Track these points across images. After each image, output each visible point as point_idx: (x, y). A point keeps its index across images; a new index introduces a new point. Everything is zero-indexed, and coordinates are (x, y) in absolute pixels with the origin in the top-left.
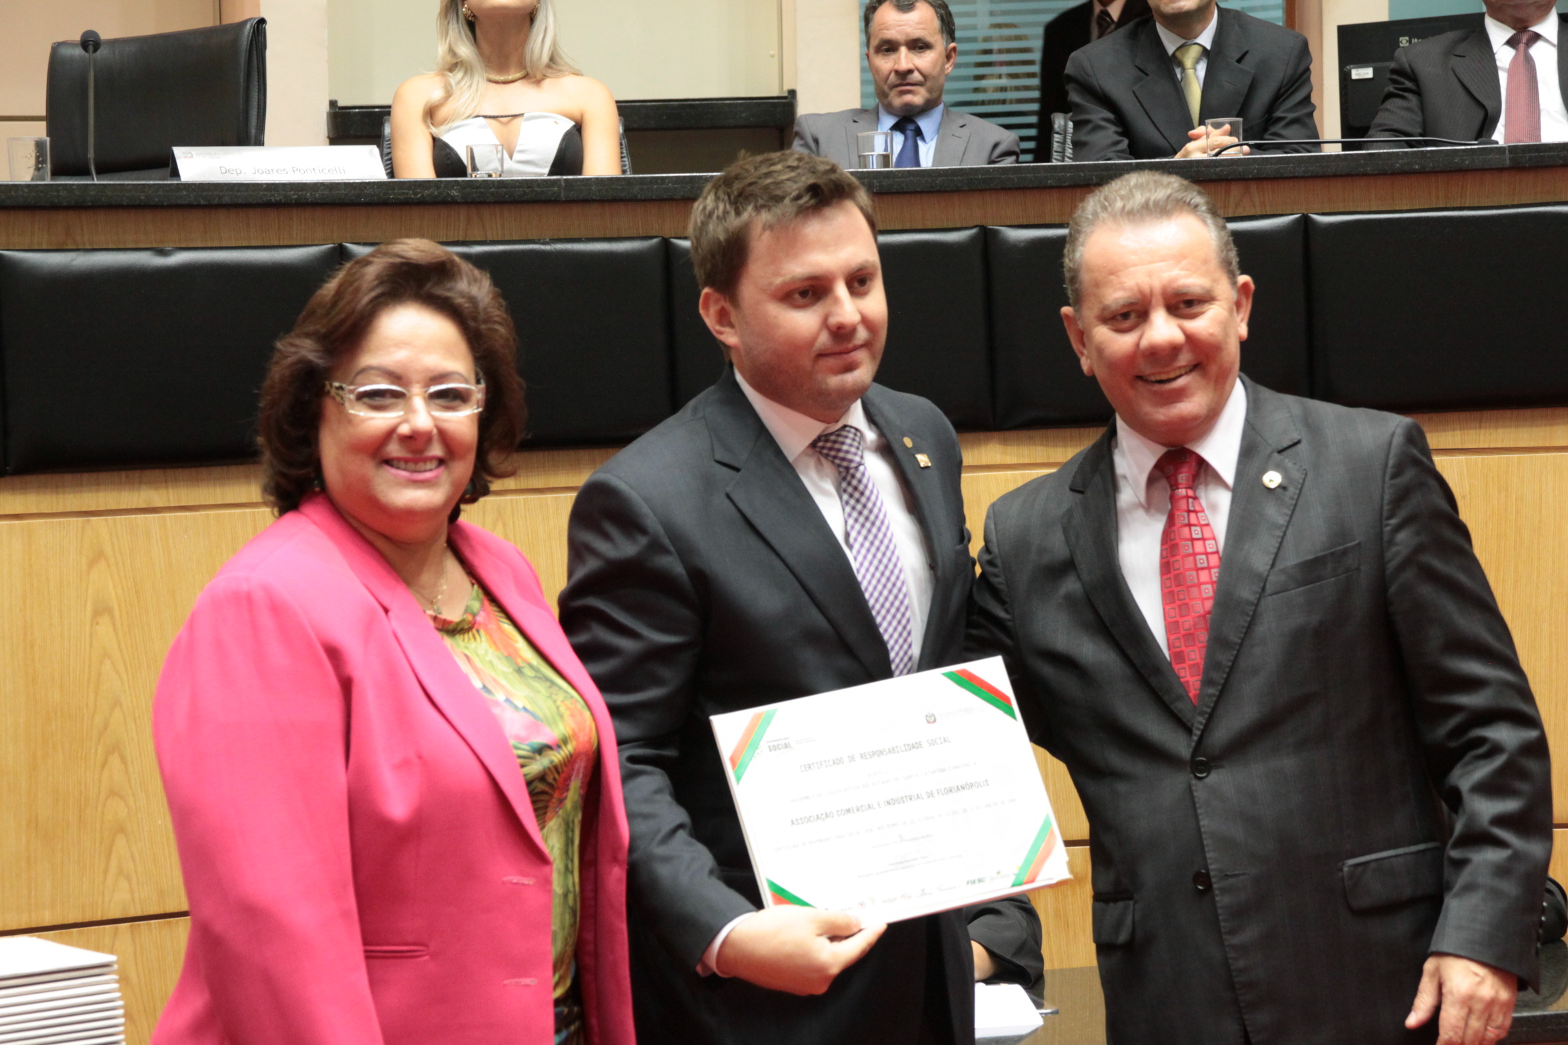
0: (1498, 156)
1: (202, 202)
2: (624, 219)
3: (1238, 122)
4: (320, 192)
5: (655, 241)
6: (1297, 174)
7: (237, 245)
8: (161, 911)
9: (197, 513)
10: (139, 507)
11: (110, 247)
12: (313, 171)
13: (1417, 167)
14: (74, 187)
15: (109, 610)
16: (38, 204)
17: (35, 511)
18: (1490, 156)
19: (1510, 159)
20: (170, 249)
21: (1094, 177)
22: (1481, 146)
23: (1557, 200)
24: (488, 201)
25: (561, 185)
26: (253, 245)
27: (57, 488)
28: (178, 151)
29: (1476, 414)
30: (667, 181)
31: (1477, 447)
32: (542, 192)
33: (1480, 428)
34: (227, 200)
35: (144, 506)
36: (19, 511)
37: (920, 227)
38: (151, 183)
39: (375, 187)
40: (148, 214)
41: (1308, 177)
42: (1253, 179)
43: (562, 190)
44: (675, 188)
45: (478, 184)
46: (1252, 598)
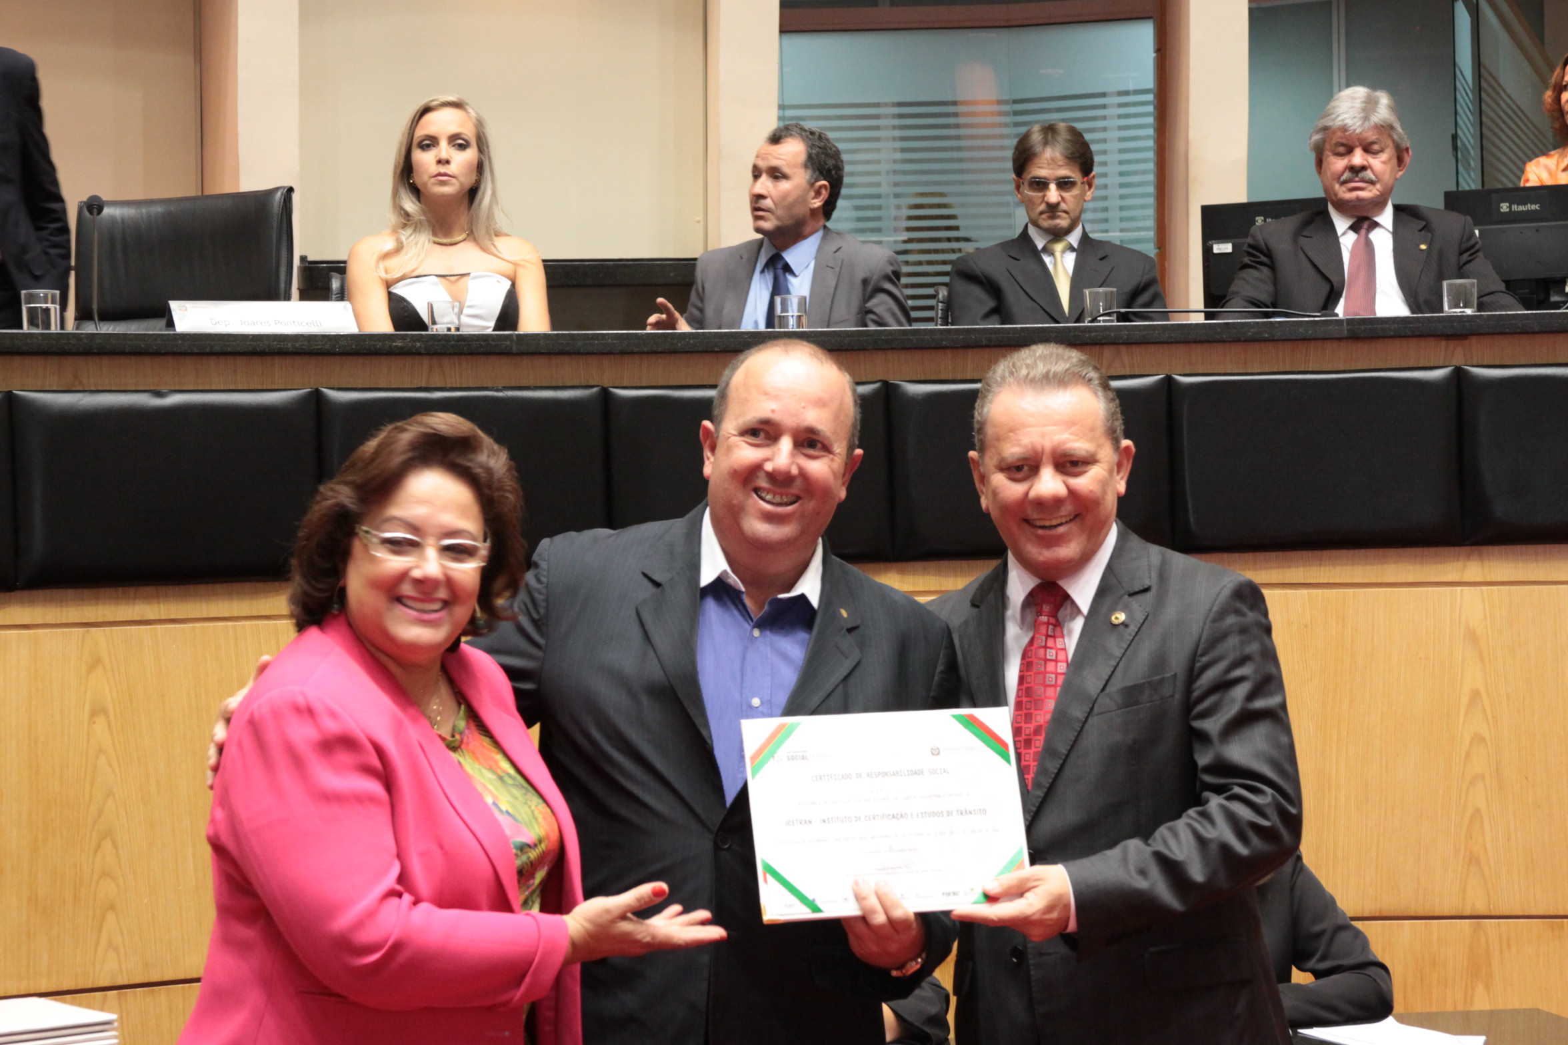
0: (1337, 328)
1: (196, 350)
2: (568, 369)
3: (1112, 292)
4: (299, 342)
5: (595, 390)
6: (1162, 340)
7: (225, 389)
8: (145, 980)
9: (185, 626)
10: (134, 619)
11: (113, 389)
12: (292, 323)
13: (1267, 336)
14: (86, 336)
15: (104, 711)
16: (49, 350)
17: (41, 622)
18: (1331, 327)
19: (1348, 330)
20: (165, 391)
21: (984, 340)
22: (1323, 319)
23: (1389, 366)
24: (448, 352)
26: (240, 388)
27: (61, 602)
28: (174, 305)
29: (1318, 553)
30: (607, 337)
31: (1317, 582)
32: (496, 345)
33: (1321, 565)
34: (217, 349)
35: (137, 619)
36: (27, 621)
38: (151, 332)
39: (349, 339)
40: (147, 361)
41: (1172, 343)
42: (1123, 344)
43: (514, 344)
44: (614, 344)
45: (440, 338)
46: (1081, 716)
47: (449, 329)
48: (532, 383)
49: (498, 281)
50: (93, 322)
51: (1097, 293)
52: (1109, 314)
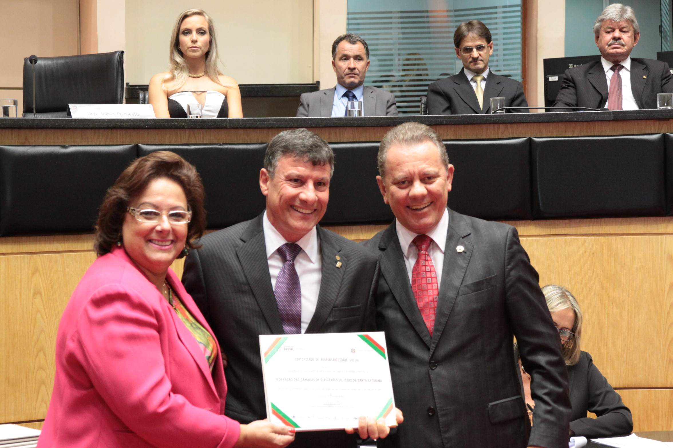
0: (608, 115)
1: (81, 127)
2: (252, 135)
3: (503, 99)
4: (129, 123)
6: (527, 121)
7: (95, 144)
9: (77, 253)
10: (53, 251)
11: (43, 144)
12: (125, 114)
13: (575, 119)
14: (29, 120)
15: (40, 293)
16: (14, 127)
17: (10, 252)
18: (605, 115)
19: (613, 117)
20: (68, 145)
21: (444, 121)
23: (632, 133)
24: (197, 127)
25: (227, 122)
26: (101, 144)
27: (20, 242)
28: (71, 106)
29: (598, 221)
30: (270, 120)
31: (599, 234)
32: (219, 124)
33: (600, 226)
34: (91, 126)
35: (55, 250)
36: (4, 252)
37: (373, 140)
38: (61, 118)
39: (152, 121)
40: (59, 131)
41: (531, 123)
42: (509, 123)
43: (228, 124)
44: (274, 124)
45: (193, 121)
46: (454, 296)
47: (197, 117)
48: (235, 142)
49: (219, 95)
50: (33, 114)
51: (497, 100)
52: (502, 110)
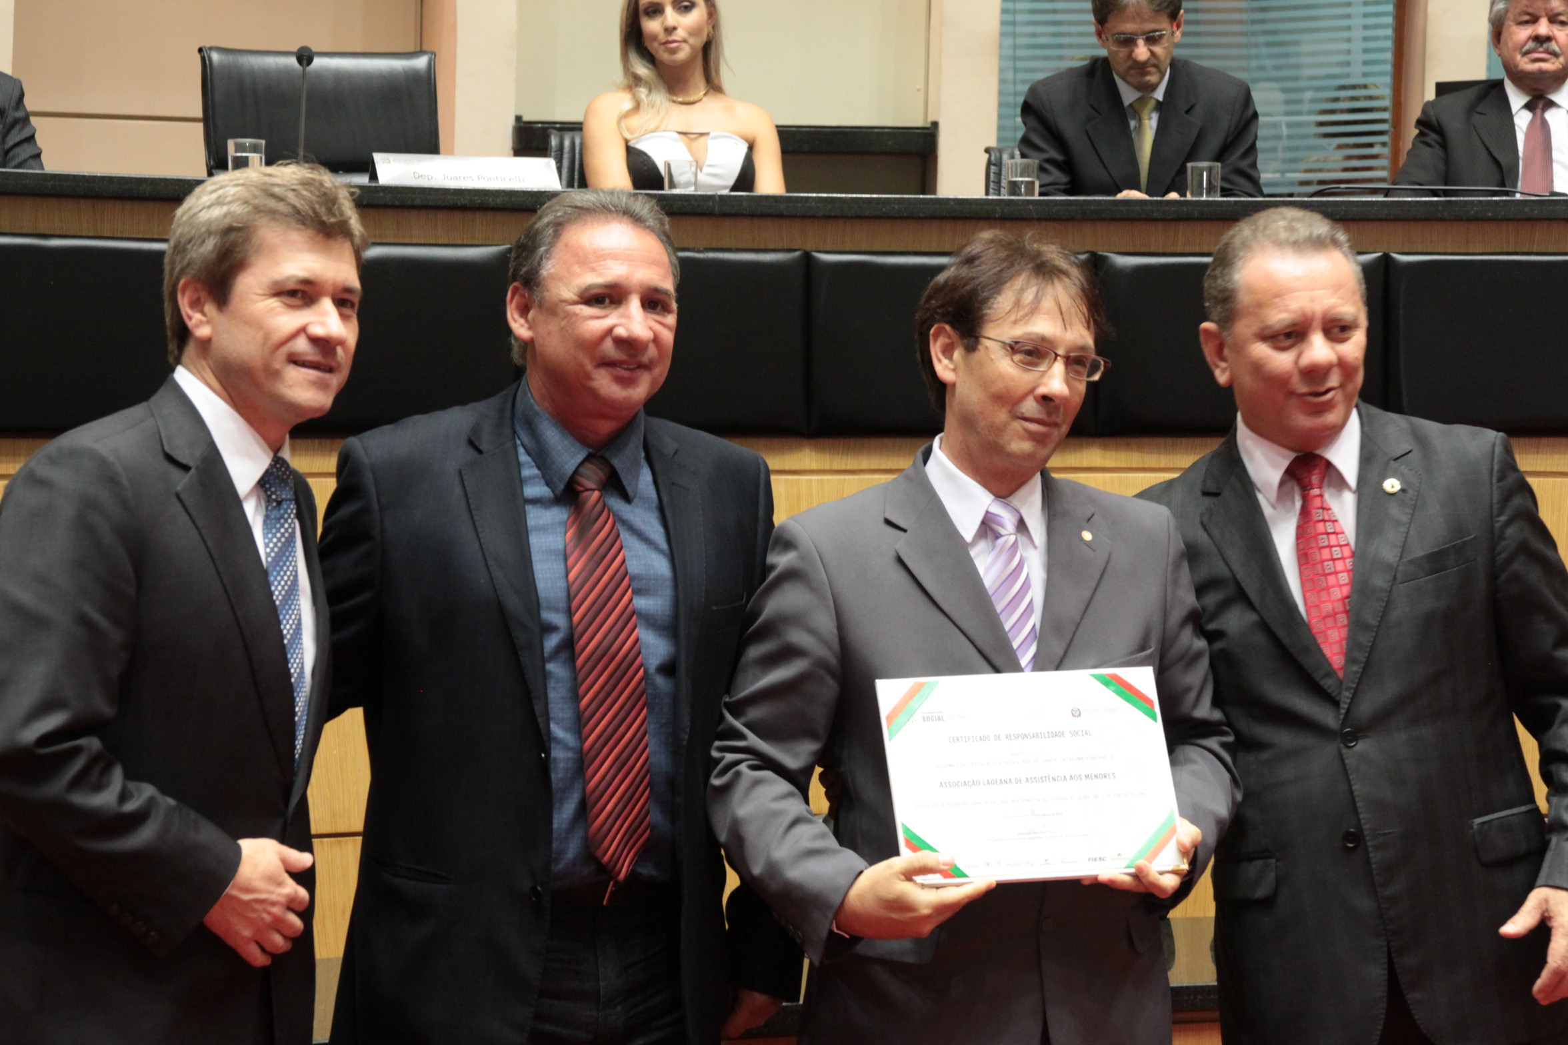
0: (1564, 207)
1: (397, 203)
2: (770, 232)
4: (501, 198)
5: (797, 254)
6: (1380, 217)
7: (426, 242)
12: (495, 179)
13: (1490, 214)
18: (1558, 207)
31: (1533, 470)
34: (418, 202)
41: (1388, 220)
44: (818, 208)
46: (1386, 586)
48: (734, 245)
